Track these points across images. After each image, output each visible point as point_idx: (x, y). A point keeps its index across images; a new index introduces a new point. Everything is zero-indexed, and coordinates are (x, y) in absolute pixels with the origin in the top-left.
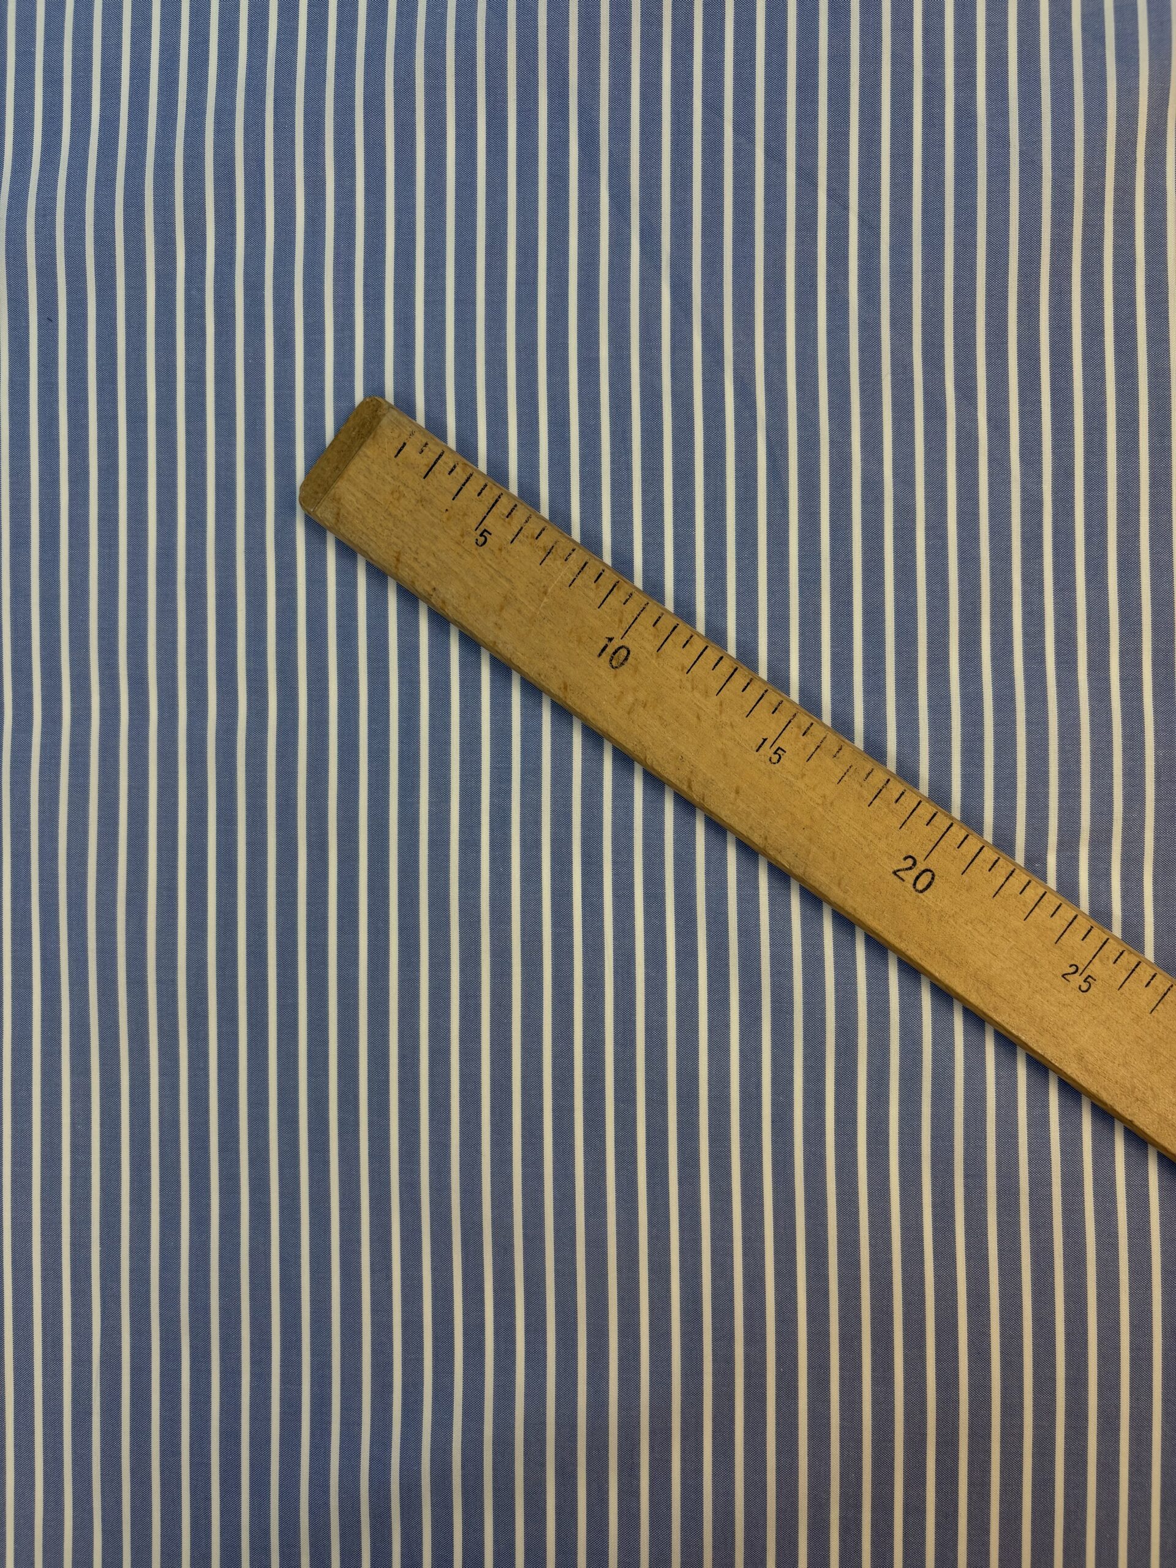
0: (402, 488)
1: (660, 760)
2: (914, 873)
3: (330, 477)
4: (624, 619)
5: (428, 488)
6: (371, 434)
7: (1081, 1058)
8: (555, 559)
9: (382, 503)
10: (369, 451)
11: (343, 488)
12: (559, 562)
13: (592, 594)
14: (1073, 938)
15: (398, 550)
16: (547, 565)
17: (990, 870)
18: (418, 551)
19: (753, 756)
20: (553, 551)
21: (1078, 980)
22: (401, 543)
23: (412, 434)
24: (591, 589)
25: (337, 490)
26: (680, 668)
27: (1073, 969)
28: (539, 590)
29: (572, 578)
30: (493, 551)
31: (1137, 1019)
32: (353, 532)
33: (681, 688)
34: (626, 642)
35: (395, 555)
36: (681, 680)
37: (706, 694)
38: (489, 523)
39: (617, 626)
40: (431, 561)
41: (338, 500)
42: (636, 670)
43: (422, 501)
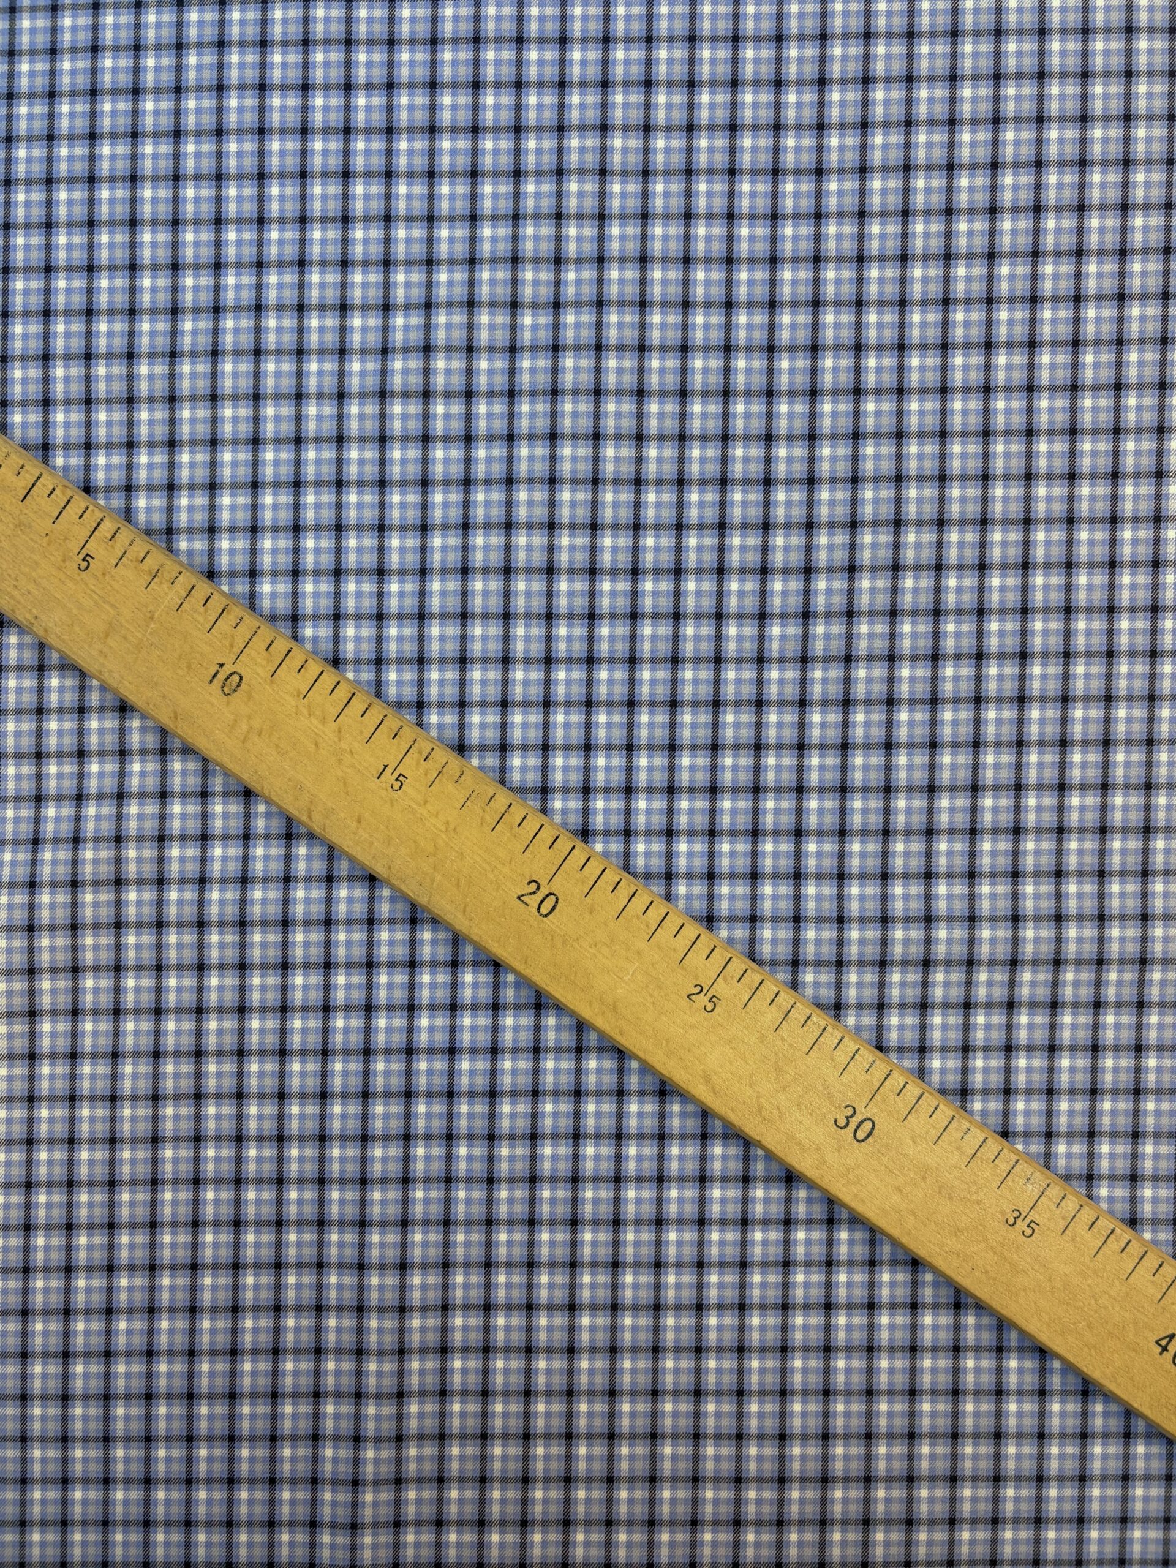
1: (278, 789)
2: (538, 897)
4: (236, 644)
5: (26, 510)
7: (707, 1080)
8: (161, 583)
12: (165, 586)
13: (200, 619)
14: (697, 958)
16: (153, 589)
17: (612, 891)
18: (18, 578)
19: (374, 784)
20: (159, 574)
21: (702, 1000)
23: (8, 455)
24: (200, 613)
26: (295, 692)
27: (699, 989)
28: (145, 615)
29: (179, 602)
30: (96, 575)
31: (762, 1038)
33: (297, 714)
34: (237, 667)
36: (297, 707)
37: (324, 721)
38: (91, 547)
39: (228, 651)
40: (31, 587)
42: (250, 697)
43: (20, 525)
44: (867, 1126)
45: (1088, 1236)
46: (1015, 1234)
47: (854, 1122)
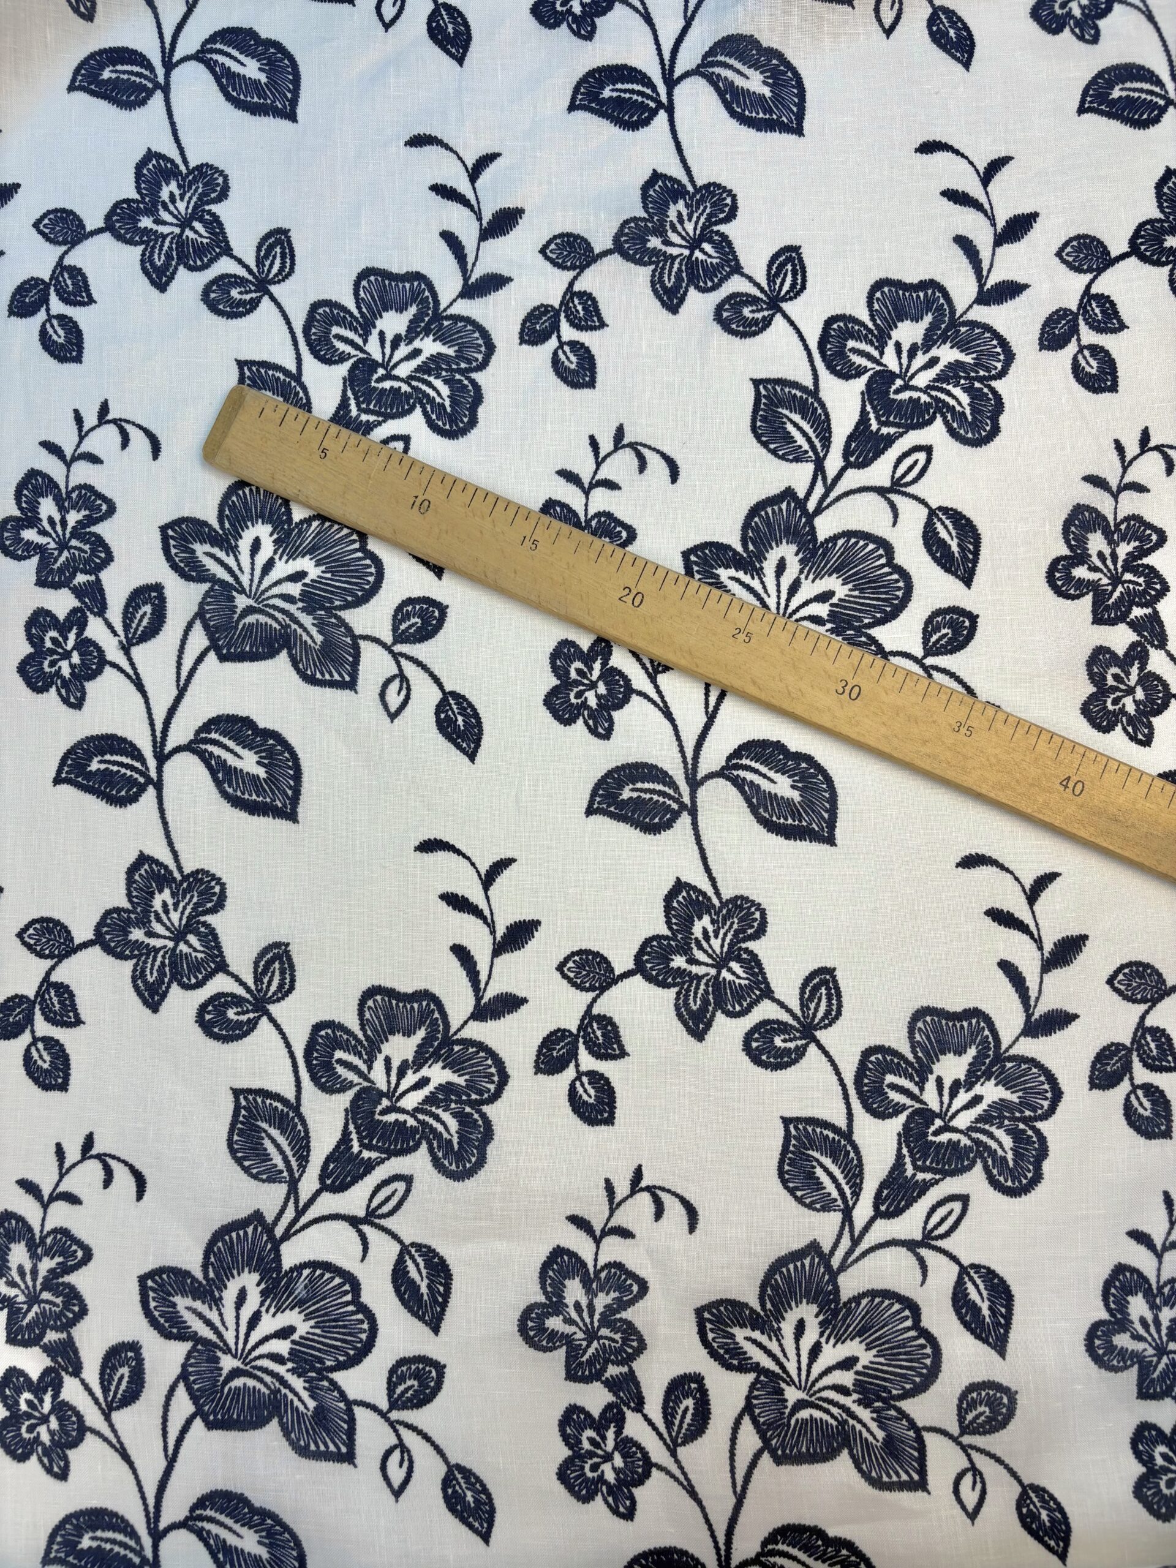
0: (267, 436)
2: (631, 596)
4: (422, 484)
5: (284, 432)
6: (240, 407)
7: (754, 683)
8: (371, 457)
9: (257, 447)
10: (241, 417)
11: (229, 442)
12: (374, 458)
13: (399, 473)
14: (734, 612)
15: (272, 473)
16: (367, 462)
17: (675, 583)
18: (285, 471)
19: (520, 547)
20: (369, 452)
21: (742, 636)
22: (273, 469)
23: (266, 402)
24: (398, 470)
25: (226, 445)
26: (463, 505)
27: (738, 630)
28: (365, 477)
29: (384, 466)
30: (331, 459)
31: (782, 652)
33: (466, 517)
34: (427, 497)
35: (271, 475)
36: (465, 513)
37: (483, 517)
38: (325, 444)
39: (418, 490)
42: (435, 515)
43: (281, 440)
44: (856, 690)
45: (1004, 728)
46: (960, 736)
47: (848, 689)
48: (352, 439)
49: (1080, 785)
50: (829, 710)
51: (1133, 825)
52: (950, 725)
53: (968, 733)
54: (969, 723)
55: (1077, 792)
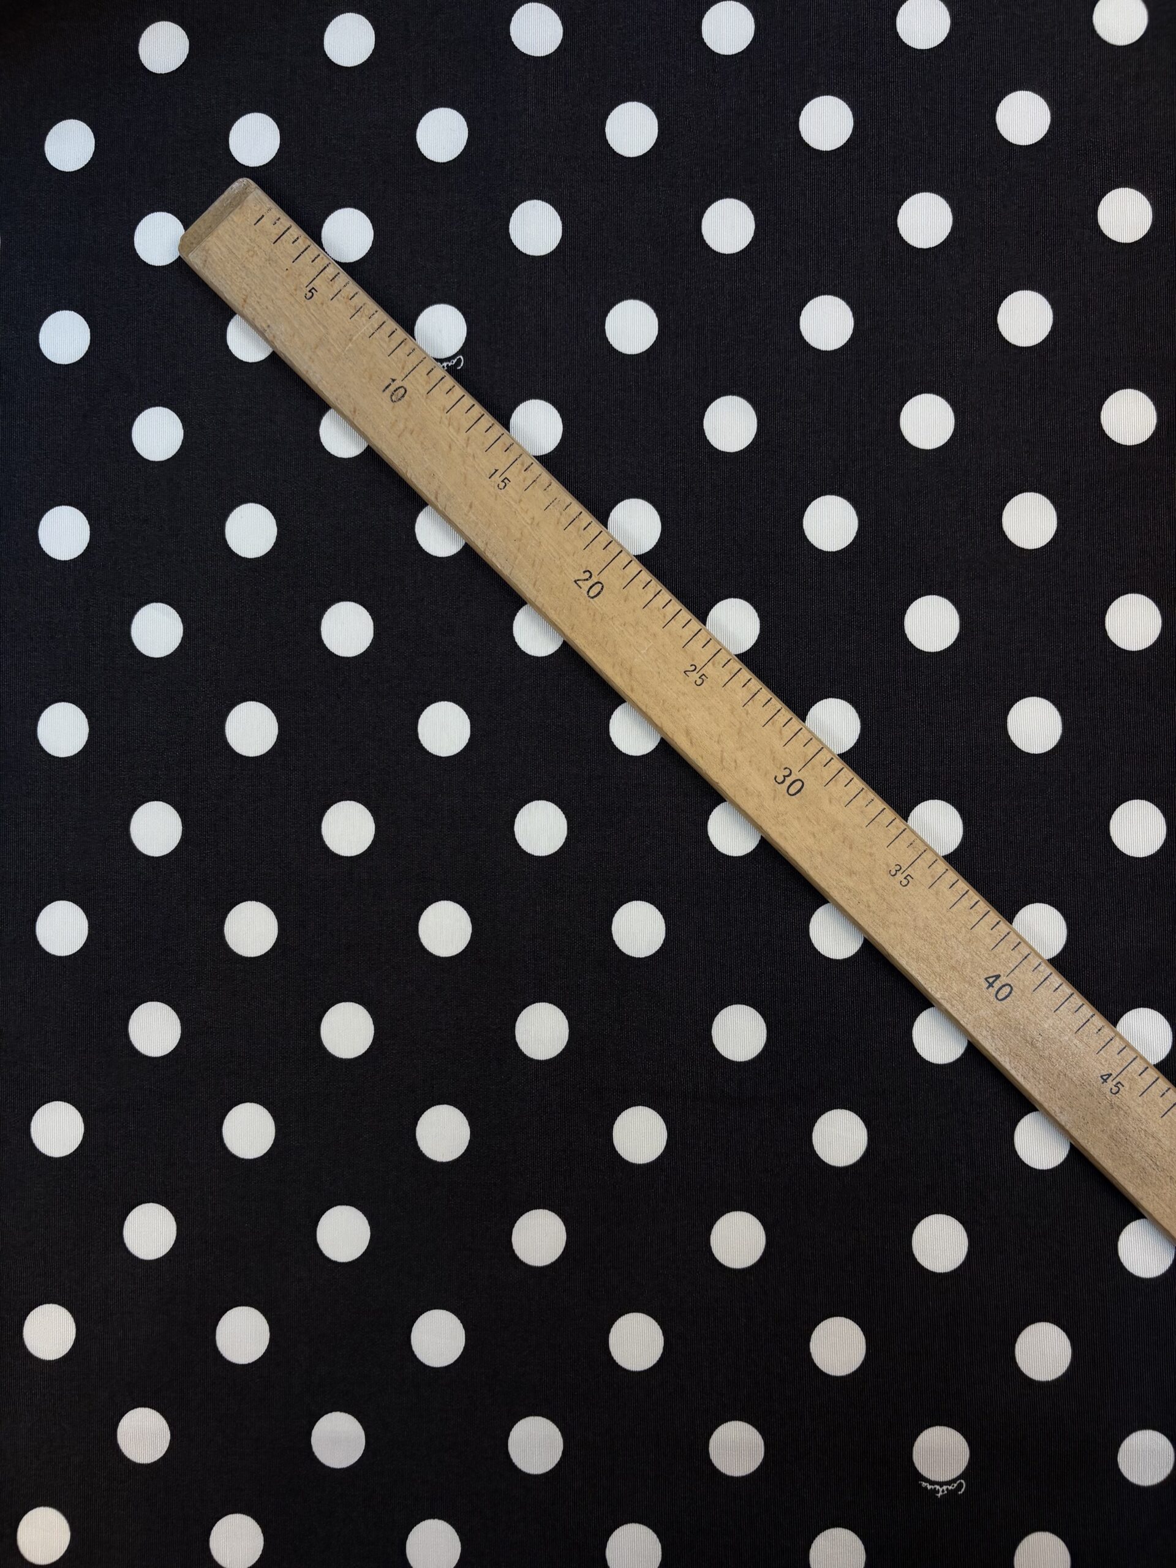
0: (256, 249)
1: (417, 475)
2: (589, 583)
3: (204, 233)
4: (406, 368)
5: (275, 251)
6: (239, 205)
7: (688, 733)
8: (362, 316)
9: (240, 257)
10: (236, 217)
11: (211, 241)
12: (364, 319)
13: (385, 346)
14: (696, 644)
15: (246, 294)
16: (355, 320)
17: (643, 588)
18: (261, 297)
19: (486, 481)
20: (362, 310)
21: (695, 676)
22: (249, 289)
23: (270, 209)
24: (385, 342)
25: (208, 243)
26: (442, 408)
27: (693, 667)
28: (346, 337)
29: (372, 332)
30: (317, 304)
31: (732, 711)
32: (215, 276)
33: (440, 423)
34: (405, 384)
35: (244, 297)
36: (441, 418)
37: (458, 431)
38: (316, 283)
39: (400, 371)
40: (269, 304)
41: (207, 252)
42: (409, 405)
43: (269, 260)
44: (798, 785)
45: (948, 893)
46: (895, 882)
47: (789, 781)
48: (347, 289)
49: (1007, 990)
50: (759, 796)
51: (1050, 1058)
52: (888, 865)
53: (905, 882)
54: (910, 871)
55: (1000, 996)
